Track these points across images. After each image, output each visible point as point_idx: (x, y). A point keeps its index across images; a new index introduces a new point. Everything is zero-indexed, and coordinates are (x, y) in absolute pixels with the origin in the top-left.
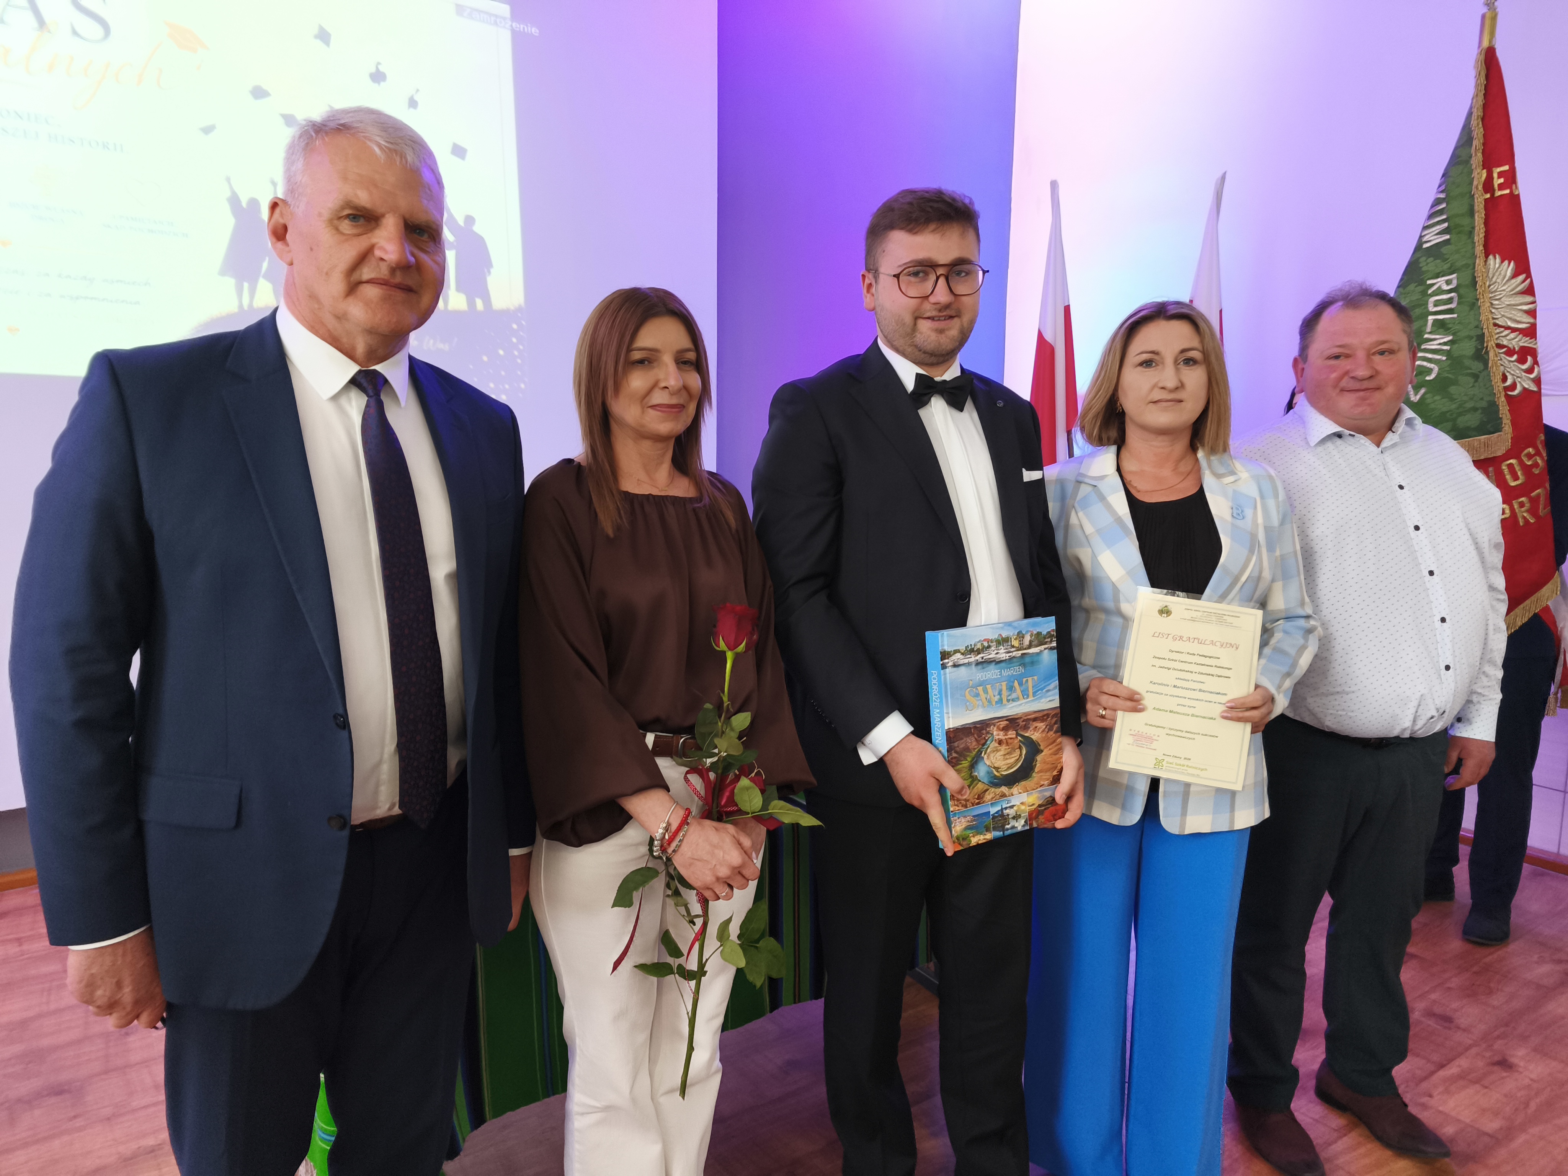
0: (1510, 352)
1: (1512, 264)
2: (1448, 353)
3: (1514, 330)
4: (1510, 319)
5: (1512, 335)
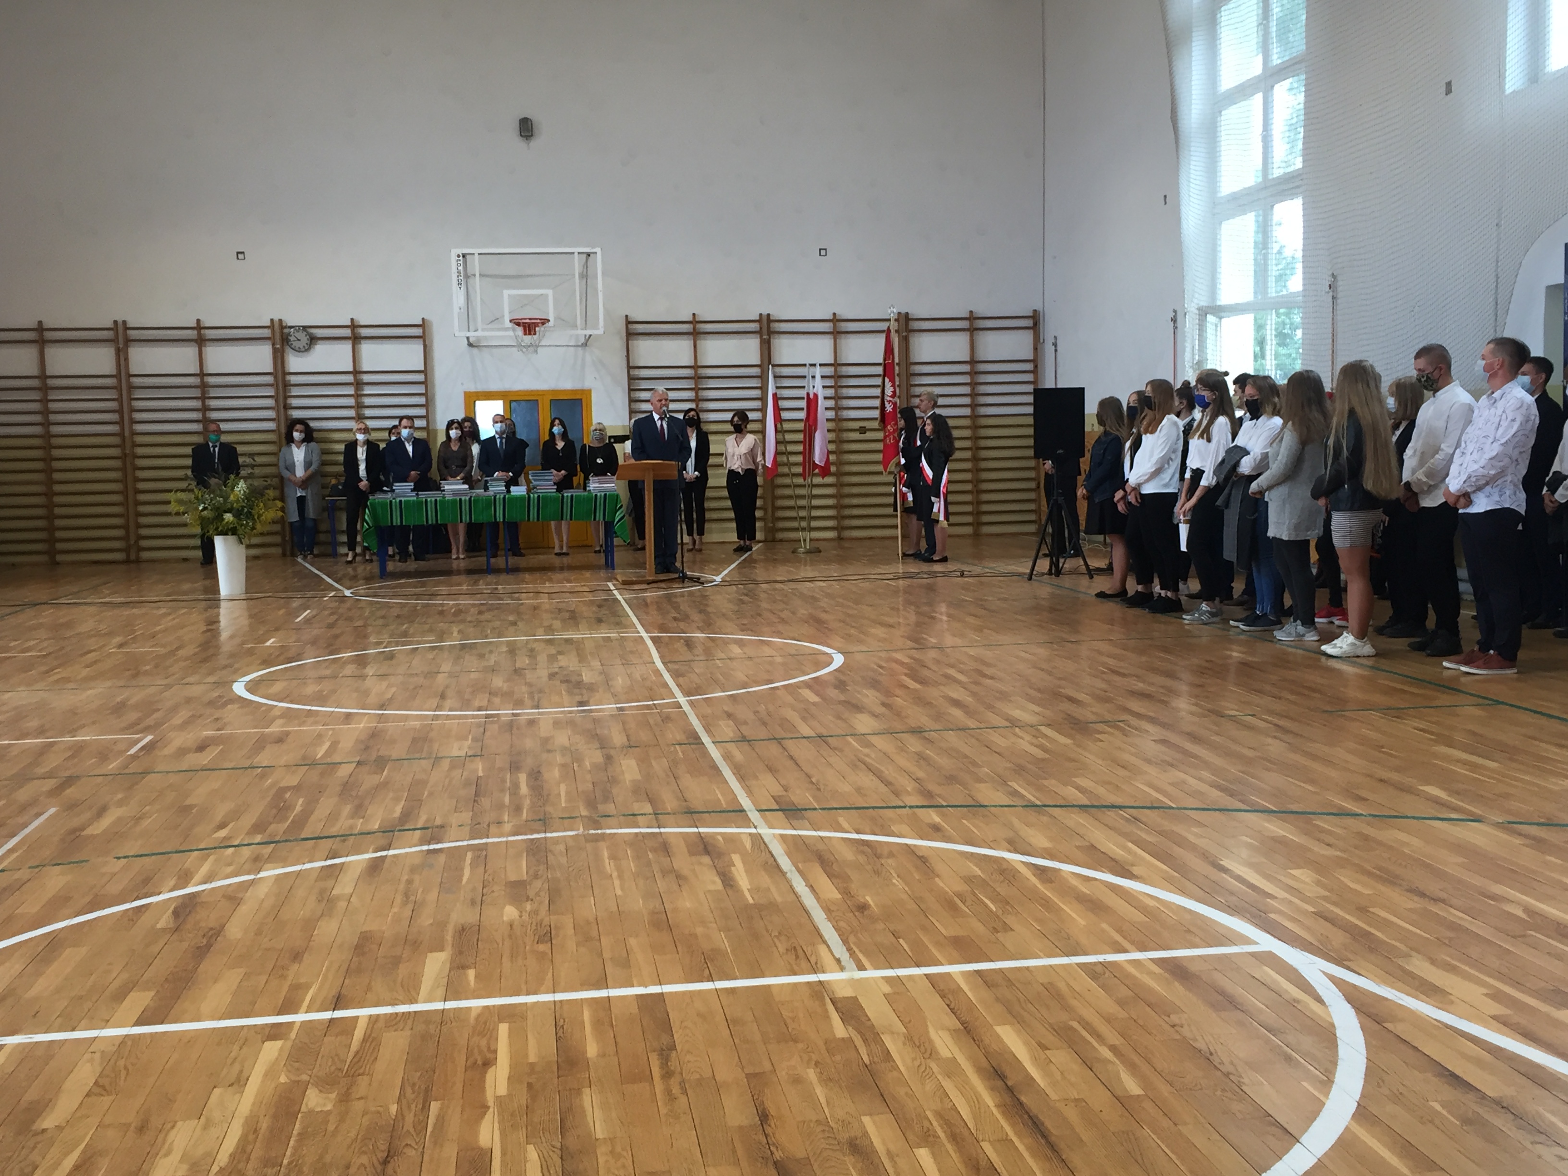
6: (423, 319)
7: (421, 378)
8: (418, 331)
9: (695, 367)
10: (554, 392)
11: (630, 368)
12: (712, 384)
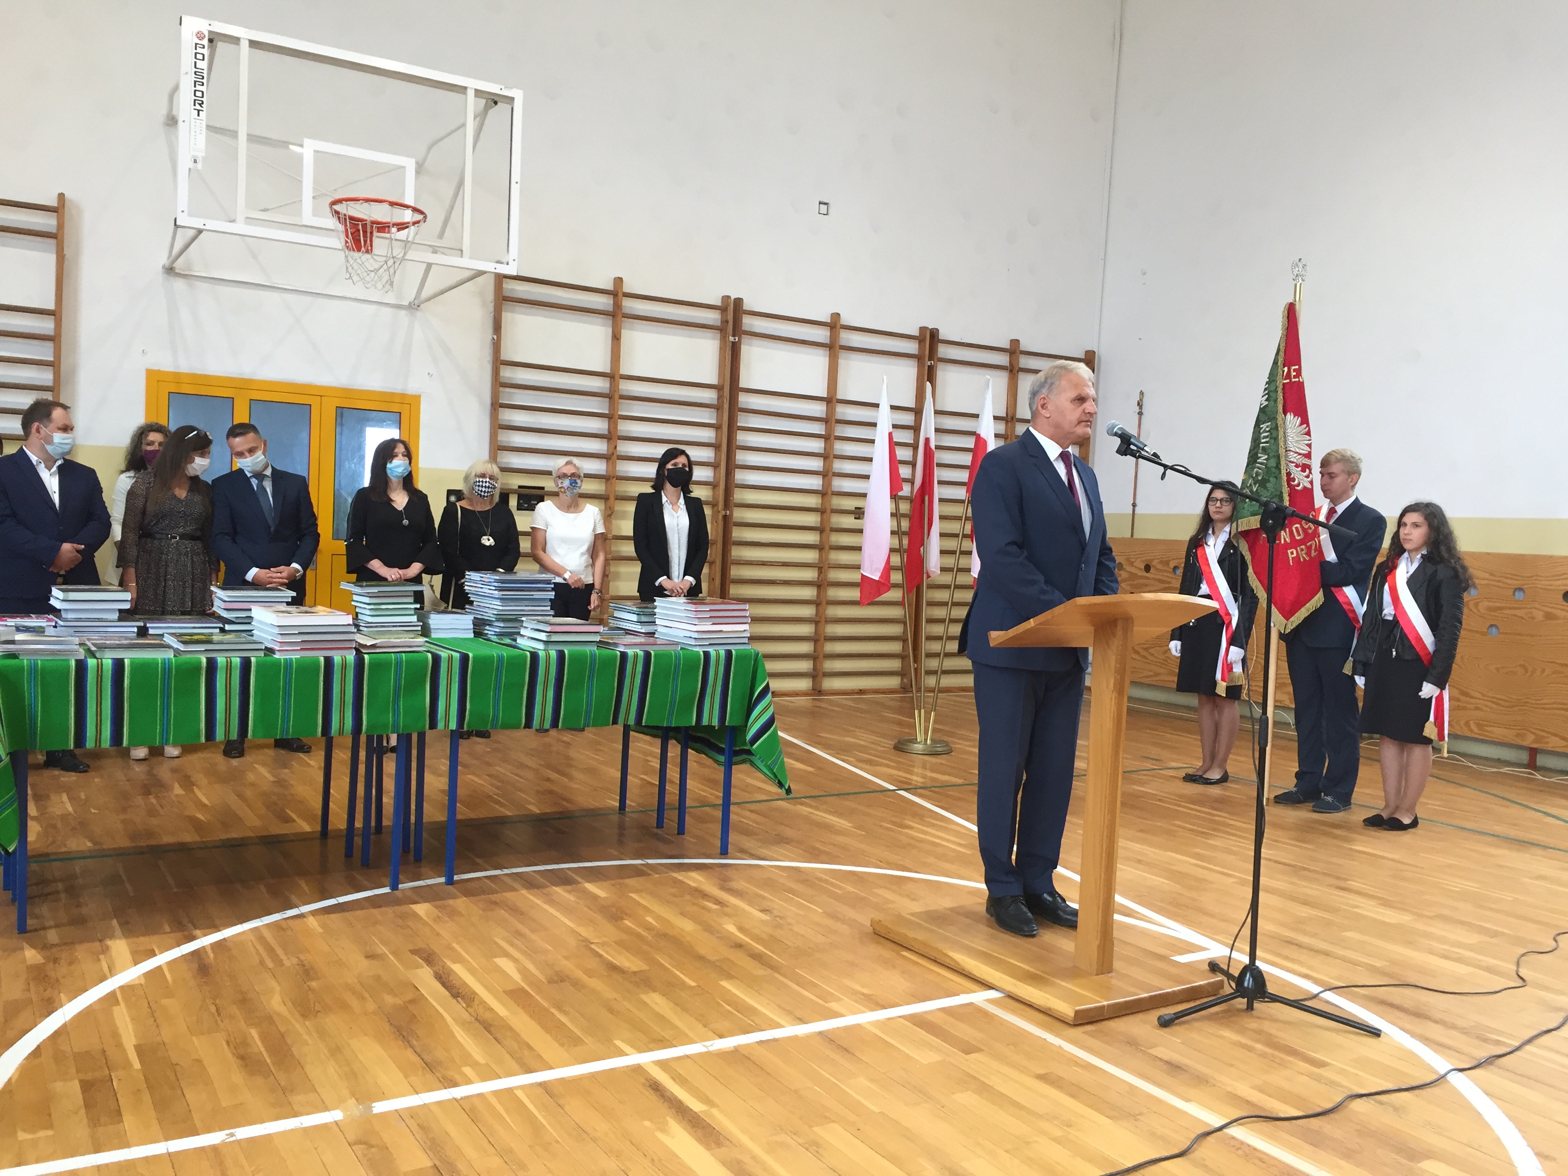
0: (1297, 466)
1: (1300, 419)
2: (1266, 465)
3: (1300, 454)
4: (1298, 448)
5: (1299, 456)
6: (61, 196)
7: (46, 326)
8: (46, 222)
9: (613, 376)
10: (347, 393)
11: (498, 362)
12: (638, 409)
